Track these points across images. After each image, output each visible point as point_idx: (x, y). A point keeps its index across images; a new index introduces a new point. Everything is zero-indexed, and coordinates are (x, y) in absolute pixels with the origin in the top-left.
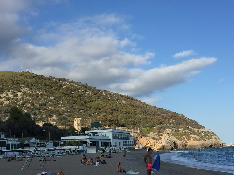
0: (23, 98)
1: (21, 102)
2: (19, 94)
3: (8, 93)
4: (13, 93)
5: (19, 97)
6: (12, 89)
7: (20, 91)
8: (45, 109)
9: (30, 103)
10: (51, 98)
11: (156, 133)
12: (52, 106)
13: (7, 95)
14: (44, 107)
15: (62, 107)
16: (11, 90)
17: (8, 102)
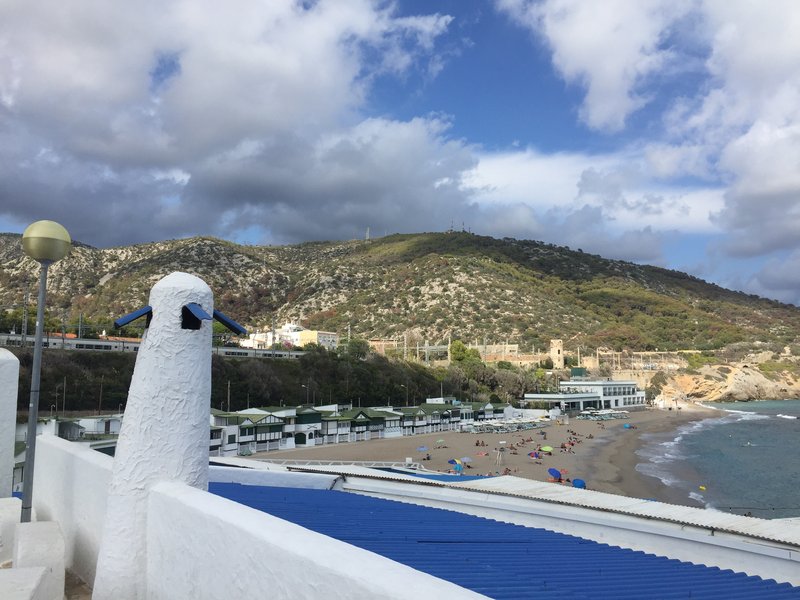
0: (458, 294)
1: (456, 303)
2: (452, 286)
3: (434, 284)
4: (442, 284)
5: (452, 293)
6: (439, 276)
7: (452, 281)
8: (497, 316)
9: (472, 304)
10: (509, 292)
11: (717, 367)
12: (510, 310)
13: (432, 288)
14: (496, 311)
15: (528, 311)
16: (438, 279)
17: (434, 302)
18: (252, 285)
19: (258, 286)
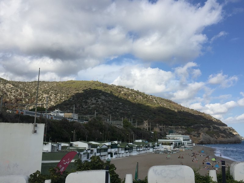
2: (99, 100)
3: (92, 99)
5: (100, 103)
6: (94, 96)
11: (196, 132)
14: (117, 110)
15: (129, 111)
18: (14, 96)
19: (17, 97)
